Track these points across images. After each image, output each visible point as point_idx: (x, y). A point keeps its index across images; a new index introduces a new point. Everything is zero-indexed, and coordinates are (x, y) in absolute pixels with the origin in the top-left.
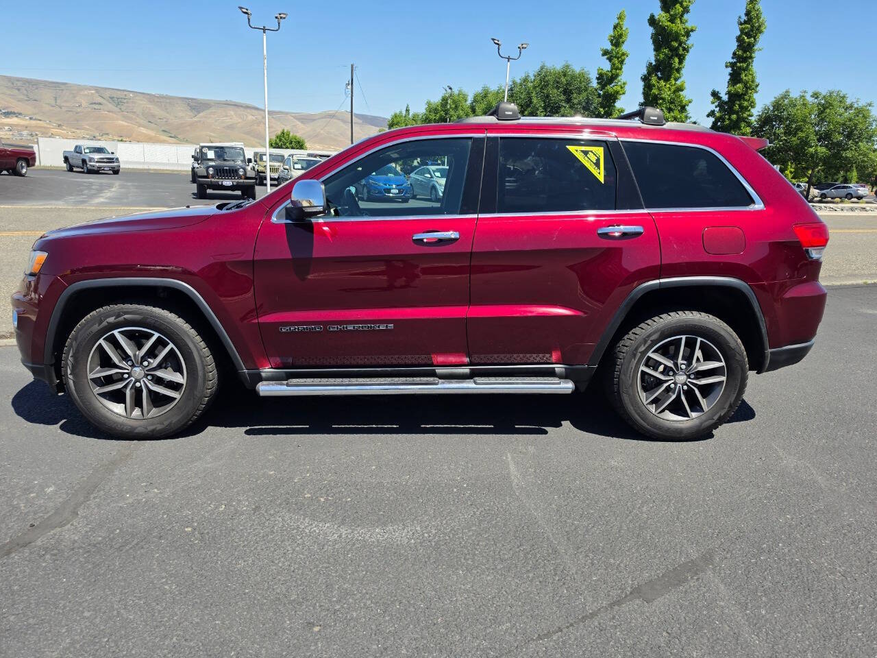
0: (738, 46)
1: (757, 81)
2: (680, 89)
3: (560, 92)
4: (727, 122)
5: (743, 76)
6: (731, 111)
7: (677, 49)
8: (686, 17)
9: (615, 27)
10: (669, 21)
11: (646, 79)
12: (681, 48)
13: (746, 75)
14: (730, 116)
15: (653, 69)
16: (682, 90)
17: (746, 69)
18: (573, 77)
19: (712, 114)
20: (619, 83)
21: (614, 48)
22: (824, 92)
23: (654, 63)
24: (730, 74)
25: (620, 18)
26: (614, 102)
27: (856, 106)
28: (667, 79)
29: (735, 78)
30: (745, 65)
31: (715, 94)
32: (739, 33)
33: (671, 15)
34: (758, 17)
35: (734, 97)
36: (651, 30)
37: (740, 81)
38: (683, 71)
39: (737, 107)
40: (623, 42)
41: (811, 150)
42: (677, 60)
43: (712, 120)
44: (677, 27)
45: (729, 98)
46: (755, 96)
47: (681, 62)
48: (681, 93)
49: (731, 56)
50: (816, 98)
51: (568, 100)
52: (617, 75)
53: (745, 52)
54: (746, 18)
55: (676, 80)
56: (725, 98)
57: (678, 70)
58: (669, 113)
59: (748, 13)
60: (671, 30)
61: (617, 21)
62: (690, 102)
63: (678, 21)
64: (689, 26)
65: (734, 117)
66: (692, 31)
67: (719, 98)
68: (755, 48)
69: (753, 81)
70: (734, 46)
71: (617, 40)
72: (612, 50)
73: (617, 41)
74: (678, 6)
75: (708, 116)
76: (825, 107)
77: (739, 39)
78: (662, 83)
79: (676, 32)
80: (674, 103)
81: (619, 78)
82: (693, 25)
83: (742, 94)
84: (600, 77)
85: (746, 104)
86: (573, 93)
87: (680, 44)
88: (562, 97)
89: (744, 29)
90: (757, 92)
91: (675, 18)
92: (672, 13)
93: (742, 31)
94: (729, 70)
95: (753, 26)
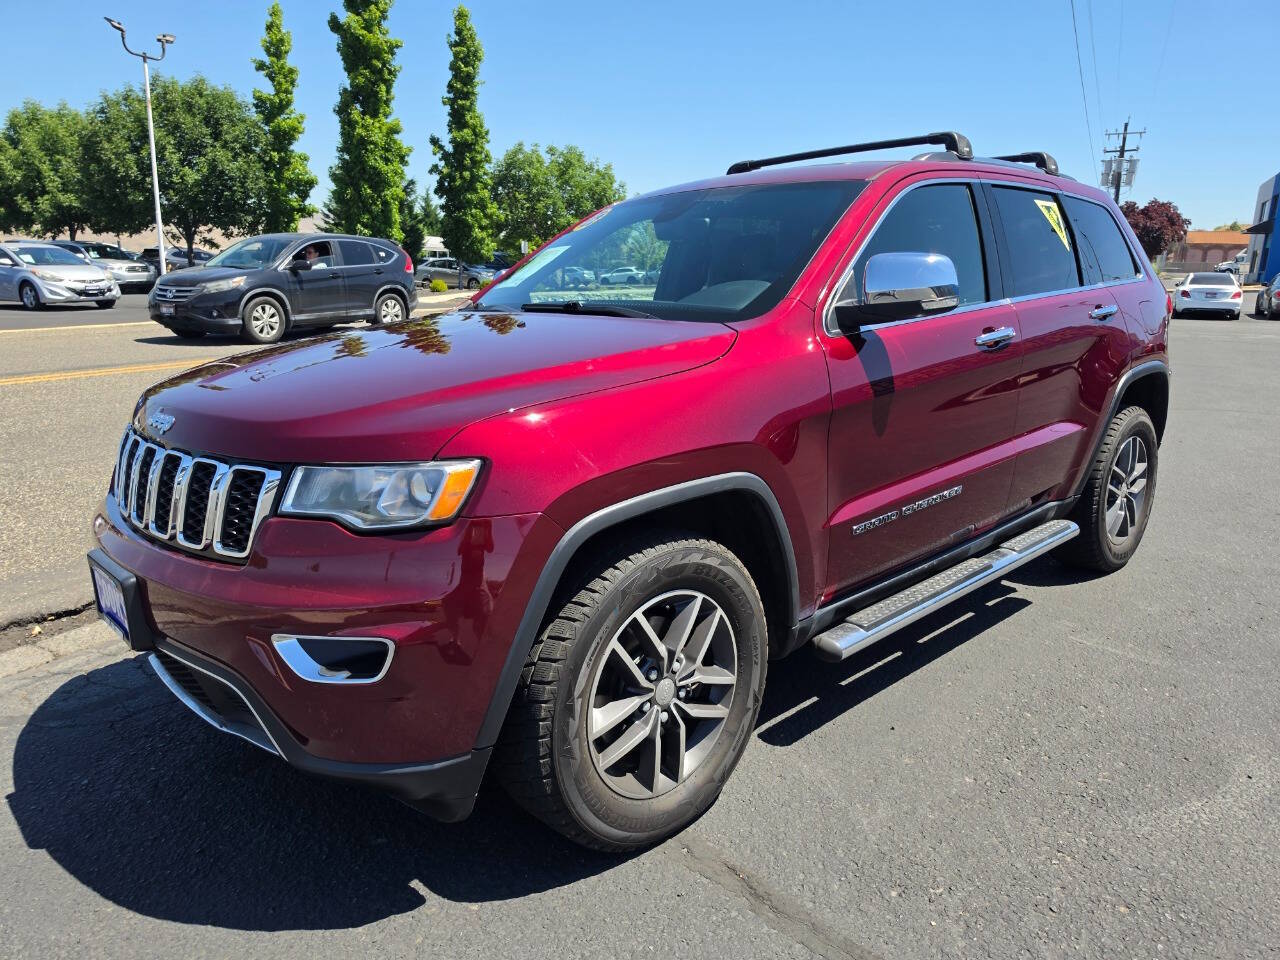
0: (454, 75)
1: (486, 126)
2: (394, 130)
3: (200, 122)
4: (458, 182)
5: (468, 118)
6: (461, 167)
7: (380, 71)
8: (385, 25)
9: (269, 28)
10: (363, 28)
11: (343, 110)
12: (386, 72)
13: (471, 118)
14: (461, 173)
15: (348, 99)
16: (397, 132)
17: (470, 109)
18: (216, 97)
19: (434, 169)
20: (293, 116)
21: (274, 59)
22: (561, 148)
23: (349, 89)
24: (450, 114)
25: (273, 14)
26: (290, 144)
27: (596, 168)
28: (375, 115)
29: (458, 119)
30: (468, 103)
31: (434, 141)
32: (452, 58)
33: (365, 20)
34: (472, 38)
35: (462, 148)
36: (335, 39)
37: (465, 125)
38: (393, 104)
39: (468, 162)
40: (286, 52)
41: (562, 220)
42: (383, 88)
43: (436, 177)
44: (375, 38)
45: (454, 147)
46: (487, 147)
47: (388, 92)
48: (396, 136)
49: (446, 89)
50: (552, 155)
51: (216, 136)
52: (289, 103)
53: (465, 85)
54: (457, 38)
55: (386, 116)
56: (449, 148)
57: (387, 102)
58: (387, 164)
59: (459, 32)
60: (368, 43)
61: (270, 19)
62: (410, 151)
63: (376, 29)
64: (392, 38)
65: (467, 174)
66: (397, 47)
67: (441, 147)
68: (476, 80)
69: (482, 127)
70: (449, 75)
71: (278, 48)
72: (272, 62)
73: (276, 49)
74: (373, 7)
75: (431, 172)
76: (565, 169)
77: (453, 67)
78: (369, 120)
79: (376, 46)
80: (390, 151)
81: (292, 108)
82: (398, 39)
83: (472, 144)
84: (260, 103)
85: (479, 157)
86: (222, 125)
87: (384, 65)
88: (206, 130)
89: (459, 53)
90: (488, 142)
91: (372, 25)
92: (366, 17)
93: (456, 55)
94: (448, 109)
95: (469, 51)
